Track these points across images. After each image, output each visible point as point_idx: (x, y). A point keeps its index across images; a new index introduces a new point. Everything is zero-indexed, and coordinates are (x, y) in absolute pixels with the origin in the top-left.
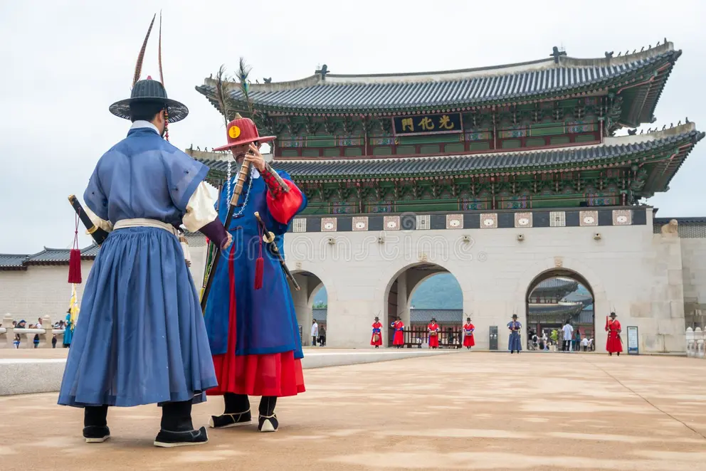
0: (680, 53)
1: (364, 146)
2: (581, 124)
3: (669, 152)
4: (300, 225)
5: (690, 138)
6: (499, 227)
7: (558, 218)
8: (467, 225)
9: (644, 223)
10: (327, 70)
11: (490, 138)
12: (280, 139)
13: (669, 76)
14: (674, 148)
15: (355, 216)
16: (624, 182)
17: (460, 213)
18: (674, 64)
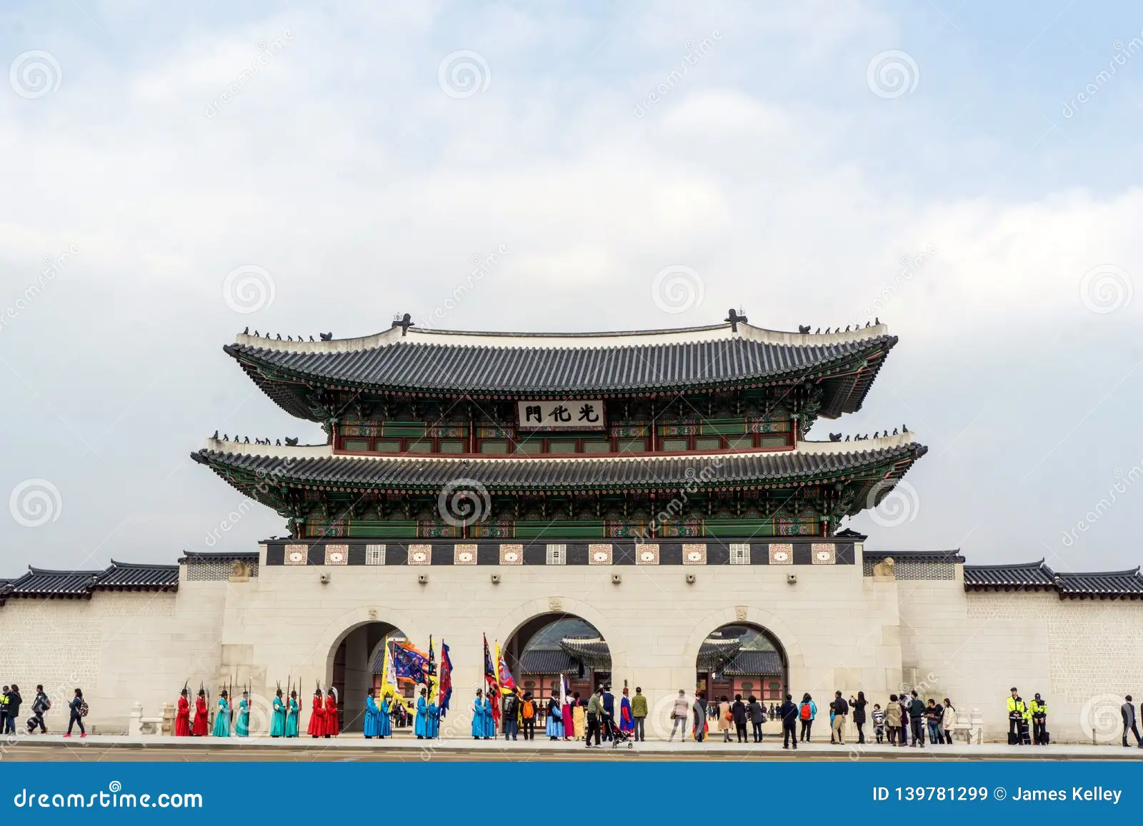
0: (894, 340)
1: (469, 439)
2: (768, 422)
3: (883, 469)
4: (376, 555)
5: (909, 454)
6: (662, 563)
7: (740, 553)
8: (618, 559)
9: (852, 562)
10: (411, 322)
11: (647, 434)
12: (343, 422)
13: (881, 365)
14: (888, 465)
15: (458, 543)
16: (826, 506)
17: (607, 543)
18: (888, 352)
